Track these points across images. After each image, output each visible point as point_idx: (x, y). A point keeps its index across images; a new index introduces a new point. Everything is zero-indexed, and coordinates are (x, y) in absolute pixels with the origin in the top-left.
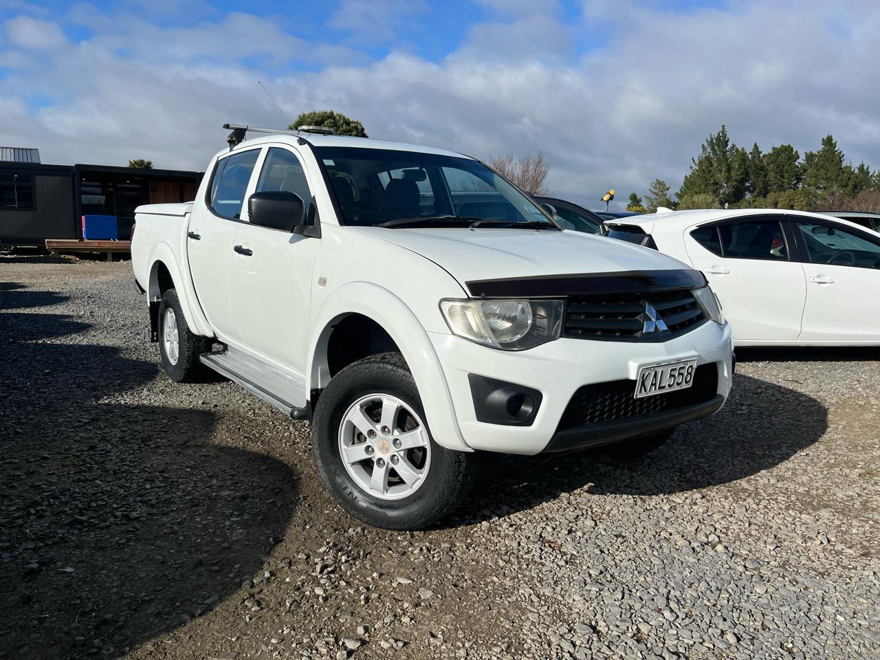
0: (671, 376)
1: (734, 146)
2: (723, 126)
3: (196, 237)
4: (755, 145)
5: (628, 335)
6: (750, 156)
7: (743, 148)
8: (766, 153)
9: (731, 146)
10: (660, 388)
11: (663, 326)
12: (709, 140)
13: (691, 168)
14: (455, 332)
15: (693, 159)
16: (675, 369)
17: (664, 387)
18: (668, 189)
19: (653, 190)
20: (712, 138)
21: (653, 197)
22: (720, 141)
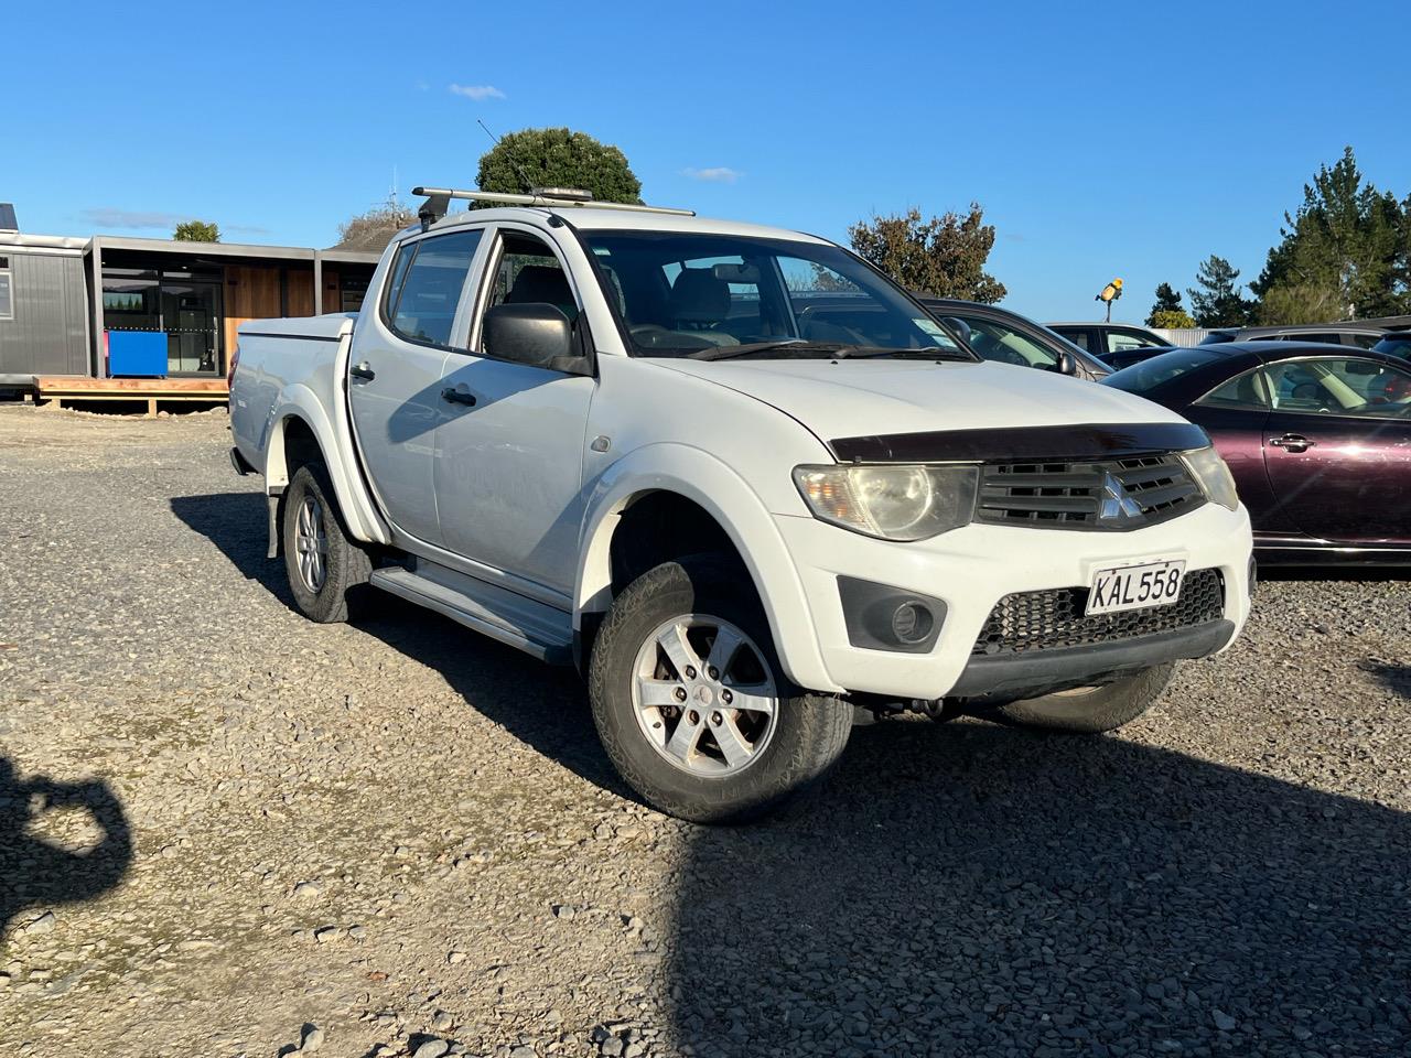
0: (1143, 583)
1: (1369, 188)
2: (1348, 150)
5: (1081, 520)
6: (1403, 209)
7: (1389, 194)
9: (1365, 188)
10: (1125, 601)
11: (1132, 512)
12: (1319, 177)
13: (1283, 232)
14: (818, 514)
15: (1286, 215)
16: (1151, 574)
17: (1132, 601)
18: (1235, 275)
19: (1206, 279)
20: (1324, 174)
21: (1204, 291)
22: (1341, 180)
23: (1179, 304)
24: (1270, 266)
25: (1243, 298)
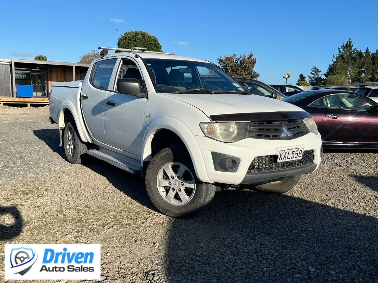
0: (292, 154)
1: (355, 49)
2: (350, 38)
3: (86, 97)
4: (367, 48)
5: (276, 137)
6: (364, 54)
8: (373, 53)
9: (354, 49)
10: (288, 159)
11: (290, 135)
12: (342, 46)
13: (333, 60)
14: (206, 135)
15: (333, 56)
16: (294, 151)
18: (320, 72)
19: (312, 72)
20: (344, 45)
21: (312, 76)
22: (348, 46)
23: (305, 79)
24: (329, 69)
25: (322, 78)
